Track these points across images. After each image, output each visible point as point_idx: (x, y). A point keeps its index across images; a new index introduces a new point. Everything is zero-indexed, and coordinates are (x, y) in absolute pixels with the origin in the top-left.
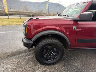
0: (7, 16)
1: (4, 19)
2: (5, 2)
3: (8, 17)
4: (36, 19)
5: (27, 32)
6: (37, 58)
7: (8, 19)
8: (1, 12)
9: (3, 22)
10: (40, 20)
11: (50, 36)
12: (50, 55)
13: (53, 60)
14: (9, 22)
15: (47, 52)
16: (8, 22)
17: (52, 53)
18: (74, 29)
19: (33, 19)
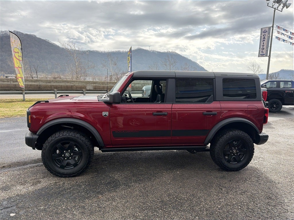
0: (22, 93)
1: (12, 101)
2: (19, 60)
3: (24, 97)
4: (45, 102)
5: (30, 122)
6: (45, 162)
7: (24, 100)
8: (9, 83)
9: (8, 109)
10: (50, 103)
11: (72, 128)
12: (68, 158)
13: (73, 167)
14: (23, 109)
15: (63, 153)
16: (20, 109)
17: (70, 154)
18: (105, 115)
19: (41, 102)
